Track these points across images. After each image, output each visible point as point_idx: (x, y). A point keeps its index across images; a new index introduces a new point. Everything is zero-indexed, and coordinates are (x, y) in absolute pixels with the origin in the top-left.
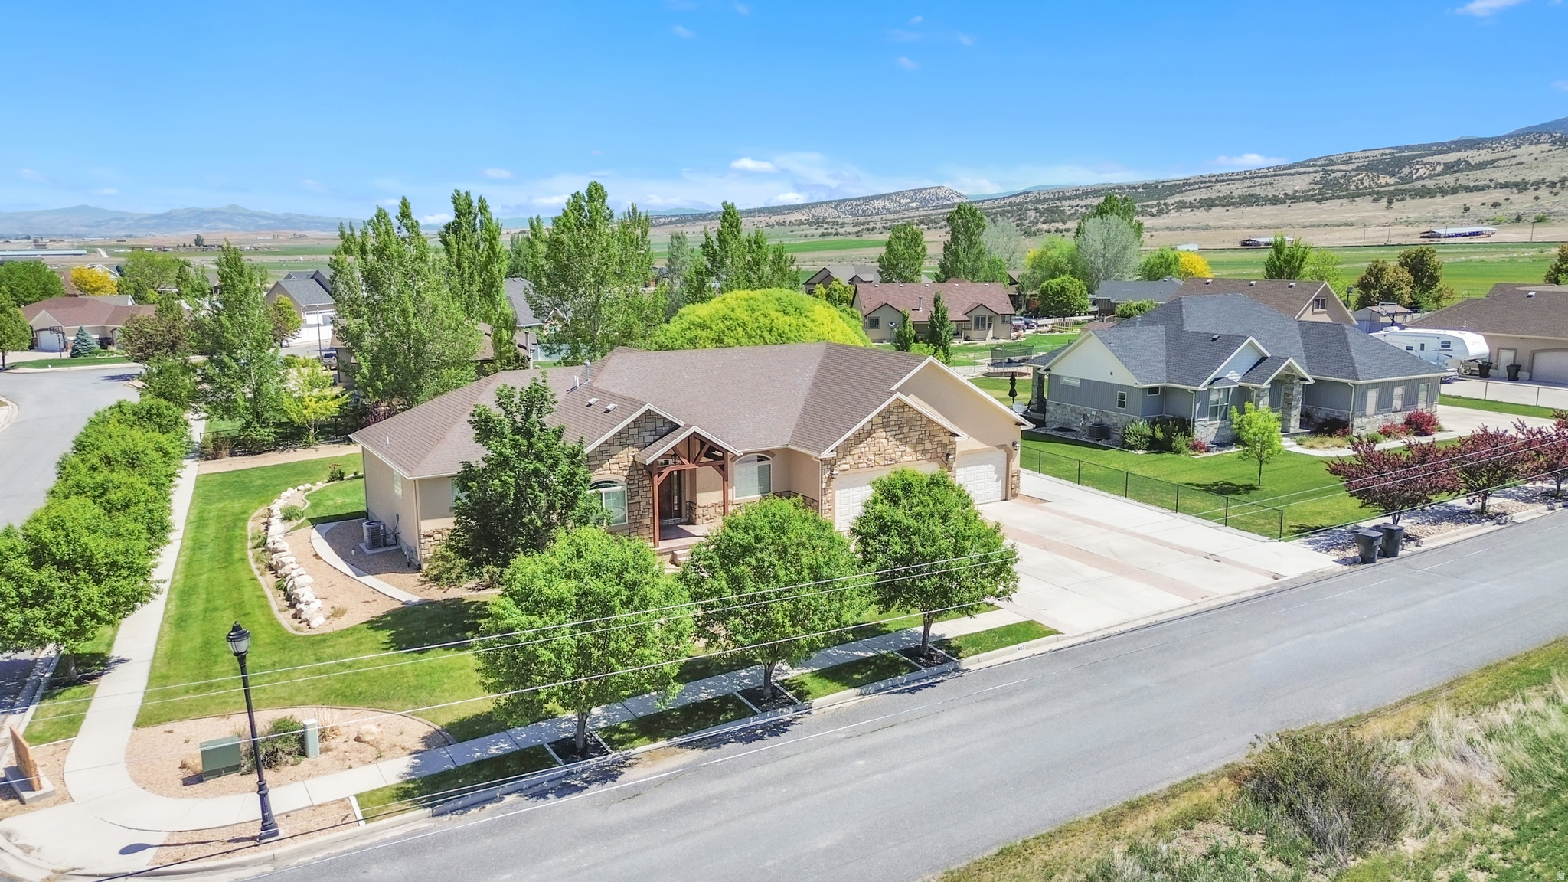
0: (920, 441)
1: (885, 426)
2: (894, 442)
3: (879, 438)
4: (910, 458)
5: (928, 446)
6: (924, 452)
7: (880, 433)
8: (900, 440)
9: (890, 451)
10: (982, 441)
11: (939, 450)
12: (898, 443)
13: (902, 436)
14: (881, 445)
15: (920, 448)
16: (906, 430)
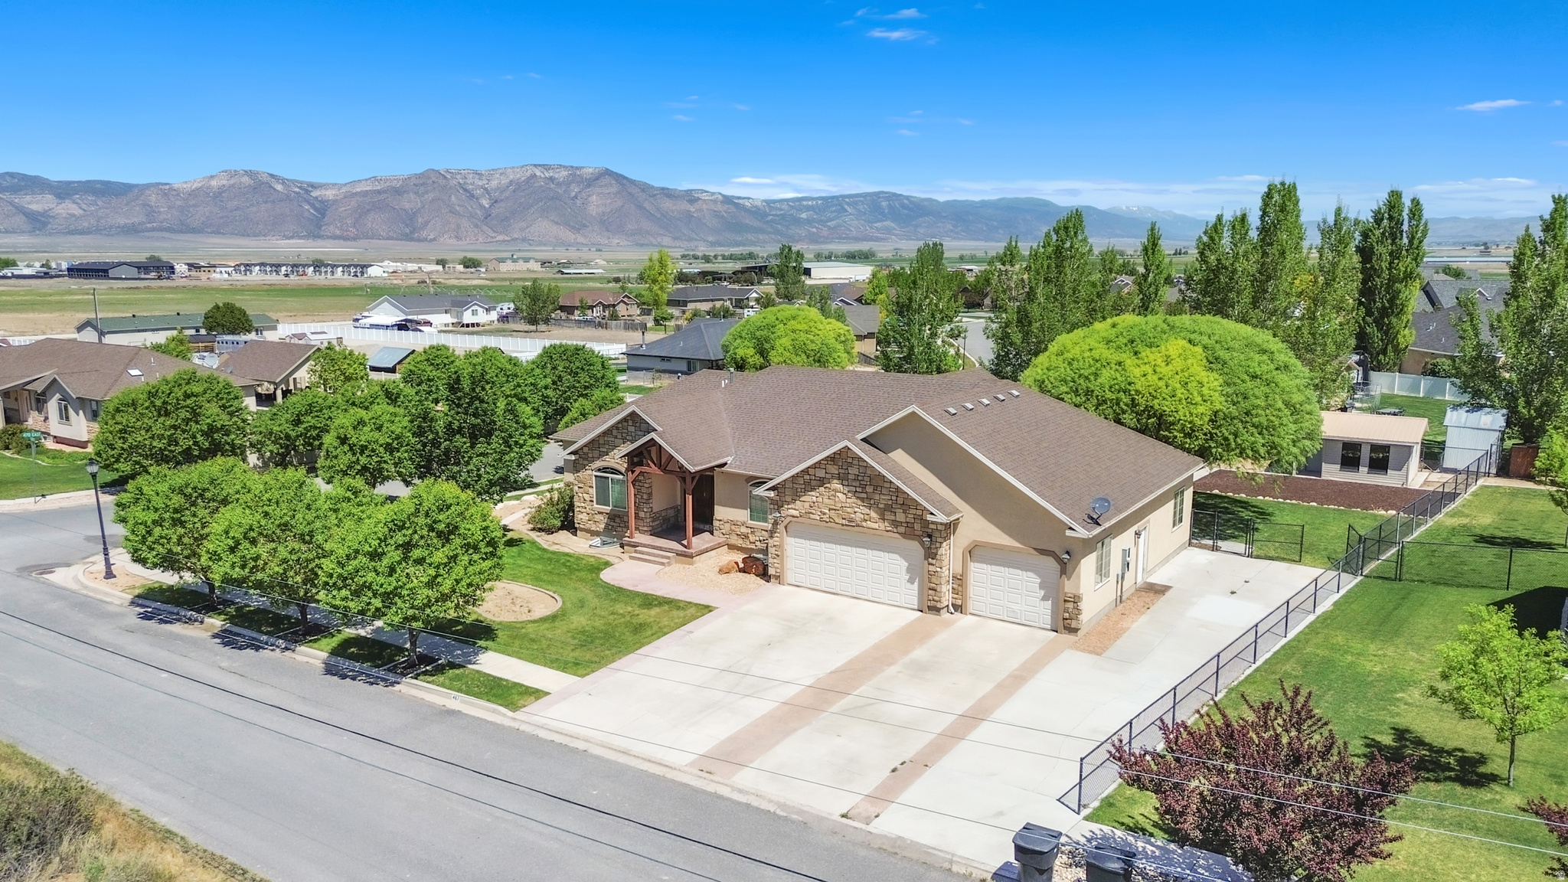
0: (889, 508)
1: (842, 478)
2: (854, 500)
3: (836, 491)
4: (875, 526)
5: (900, 517)
6: (895, 524)
7: (836, 485)
8: (862, 500)
9: (849, 510)
10: (1011, 535)
11: (917, 526)
12: (859, 502)
13: (865, 496)
14: (837, 499)
15: (889, 516)
16: (869, 489)
